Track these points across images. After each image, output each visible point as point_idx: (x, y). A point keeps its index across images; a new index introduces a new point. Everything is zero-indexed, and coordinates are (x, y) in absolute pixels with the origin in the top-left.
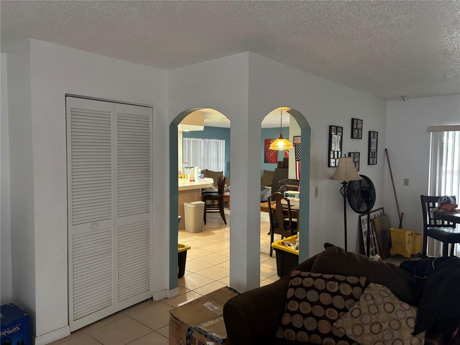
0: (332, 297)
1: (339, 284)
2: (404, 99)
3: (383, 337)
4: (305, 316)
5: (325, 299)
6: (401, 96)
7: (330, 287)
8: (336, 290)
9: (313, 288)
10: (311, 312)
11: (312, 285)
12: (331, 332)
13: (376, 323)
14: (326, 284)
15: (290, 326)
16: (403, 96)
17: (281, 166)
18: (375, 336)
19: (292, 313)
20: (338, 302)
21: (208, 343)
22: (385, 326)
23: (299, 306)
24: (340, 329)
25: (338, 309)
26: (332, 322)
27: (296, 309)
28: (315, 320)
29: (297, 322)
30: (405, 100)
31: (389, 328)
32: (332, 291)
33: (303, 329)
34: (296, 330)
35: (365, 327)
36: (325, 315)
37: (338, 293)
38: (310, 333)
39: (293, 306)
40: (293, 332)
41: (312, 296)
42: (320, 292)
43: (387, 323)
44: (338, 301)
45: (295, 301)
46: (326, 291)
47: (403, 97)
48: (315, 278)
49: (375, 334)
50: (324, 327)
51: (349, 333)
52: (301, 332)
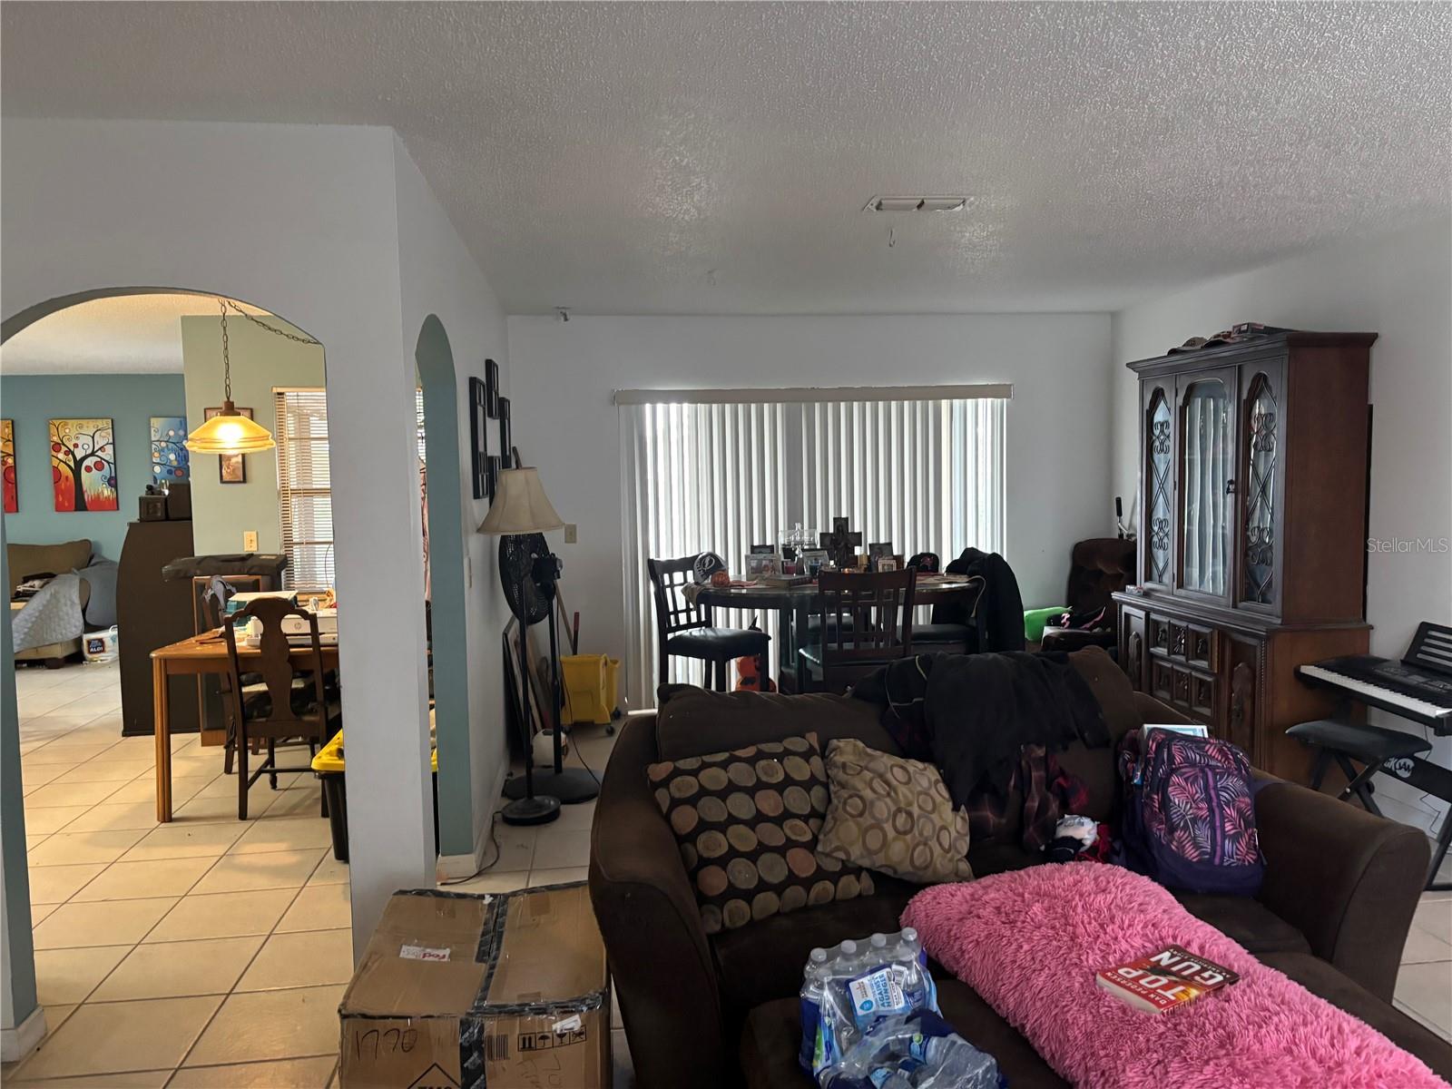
0: (781, 794)
1: (780, 761)
2: (565, 315)
3: (921, 834)
4: (753, 856)
5: (768, 803)
6: (558, 308)
7: (766, 773)
8: (781, 777)
9: (732, 788)
10: (760, 843)
11: (727, 781)
12: (819, 867)
13: (899, 810)
14: (755, 769)
15: (732, 892)
16: (563, 308)
17: (155, 512)
18: (908, 837)
19: (723, 862)
20: (797, 800)
21: (559, 1027)
22: (916, 811)
23: (727, 839)
24: (835, 854)
25: (802, 815)
26: (811, 846)
27: (725, 849)
28: (776, 856)
29: (743, 874)
30: (568, 317)
31: (923, 812)
32: (774, 781)
33: (763, 886)
34: (748, 896)
35: (885, 826)
36: (788, 839)
37: (788, 781)
38: (779, 889)
39: (712, 844)
40: (742, 904)
41: (740, 806)
42: (751, 792)
43: (916, 805)
44: (794, 800)
45: (713, 831)
46: (761, 786)
47: (564, 311)
48: (724, 765)
49: (905, 833)
50: (803, 863)
51: (856, 853)
52: (761, 896)
